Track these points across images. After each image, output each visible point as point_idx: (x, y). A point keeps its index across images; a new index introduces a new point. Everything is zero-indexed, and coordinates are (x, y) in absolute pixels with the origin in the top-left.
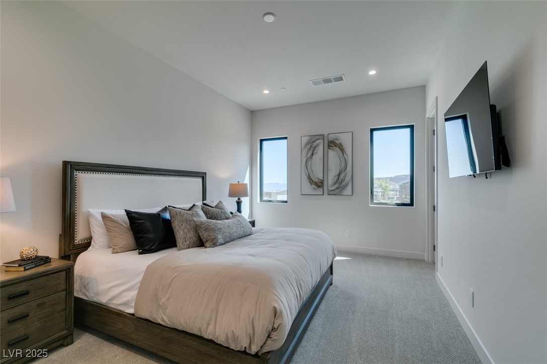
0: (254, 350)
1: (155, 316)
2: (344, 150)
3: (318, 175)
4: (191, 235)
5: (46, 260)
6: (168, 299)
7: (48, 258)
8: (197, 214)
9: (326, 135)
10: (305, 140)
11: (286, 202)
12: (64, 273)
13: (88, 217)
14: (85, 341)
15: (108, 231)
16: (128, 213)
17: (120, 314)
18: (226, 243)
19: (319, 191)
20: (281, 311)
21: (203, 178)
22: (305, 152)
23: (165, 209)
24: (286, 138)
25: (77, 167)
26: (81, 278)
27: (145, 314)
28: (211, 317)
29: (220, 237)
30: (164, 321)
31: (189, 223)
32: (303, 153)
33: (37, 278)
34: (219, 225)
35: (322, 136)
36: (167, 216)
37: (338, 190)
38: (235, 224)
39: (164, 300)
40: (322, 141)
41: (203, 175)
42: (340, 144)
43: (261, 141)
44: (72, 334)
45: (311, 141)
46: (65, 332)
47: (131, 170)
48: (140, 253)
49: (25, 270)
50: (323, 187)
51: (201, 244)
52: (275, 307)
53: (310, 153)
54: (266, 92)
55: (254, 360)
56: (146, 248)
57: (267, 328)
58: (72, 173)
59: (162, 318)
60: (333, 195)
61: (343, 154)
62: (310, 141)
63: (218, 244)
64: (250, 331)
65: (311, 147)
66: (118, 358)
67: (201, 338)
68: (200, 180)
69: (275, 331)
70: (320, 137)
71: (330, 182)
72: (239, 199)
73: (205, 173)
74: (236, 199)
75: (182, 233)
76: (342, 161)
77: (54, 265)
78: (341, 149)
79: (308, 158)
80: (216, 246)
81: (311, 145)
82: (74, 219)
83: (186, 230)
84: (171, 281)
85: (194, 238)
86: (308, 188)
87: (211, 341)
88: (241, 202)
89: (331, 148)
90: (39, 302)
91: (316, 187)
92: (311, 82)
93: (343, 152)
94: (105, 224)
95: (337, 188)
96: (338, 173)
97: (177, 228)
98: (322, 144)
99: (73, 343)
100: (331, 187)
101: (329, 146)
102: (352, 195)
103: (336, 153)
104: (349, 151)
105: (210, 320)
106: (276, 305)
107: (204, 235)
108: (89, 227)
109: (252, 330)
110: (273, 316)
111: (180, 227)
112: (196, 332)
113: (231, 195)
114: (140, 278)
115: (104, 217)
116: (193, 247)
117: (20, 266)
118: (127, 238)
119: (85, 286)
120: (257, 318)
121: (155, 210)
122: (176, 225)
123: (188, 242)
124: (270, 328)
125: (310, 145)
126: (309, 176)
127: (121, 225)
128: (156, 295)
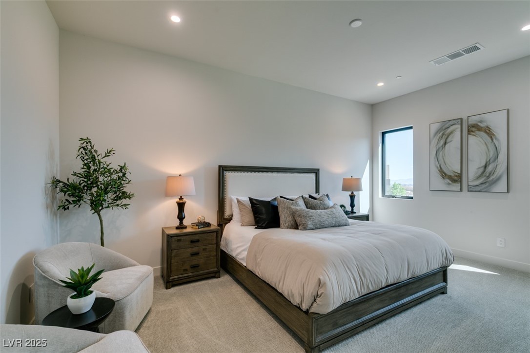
0: (304, 307)
1: (254, 269)
2: (494, 135)
3: (454, 166)
4: (290, 219)
5: (208, 225)
6: (261, 260)
7: (209, 223)
8: (296, 203)
9: (465, 118)
10: (435, 127)
11: (412, 198)
12: (215, 233)
13: (231, 200)
14: (226, 278)
15: (240, 211)
16: (251, 199)
17: (240, 265)
18: (316, 228)
19: (457, 187)
20: (325, 283)
21: (316, 173)
22: (434, 141)
23: (275, 199)
24: (411, 128)
25: (226, 169)
26: (226, 239)
27: (250, 267)
28: (281, 277)
29: (310, 223)
30: (259, 274)
31: (289, 209)
32: (432, 143)
33: (203, 233)
34: (311, 213)
35: (459, 120)
36: (276, 203)
37: (484, 186)
38: (327, 214)
39: (259, 260)
40: (459, 126)
41: (316, 171)
42: (487, 127)
43: (384, 134)
44: (219, 272)
45: (444, 128)
46: (216, 269)
47: (257, 170)
48: (256, 228)
49: (199, 228)
50: (461, 182)
51: (296, 226)
52: (319, 279)
53: (442, 142)
54: (381, 84)
55: (304, 315)
56: (260, 225)
57: (312, 293)
58: (223, 172)
59: (258, 272)
60: (476, 191)
61: (492, 140)
62: (442, 127)
63: (308, 228)
64: (301, 292)
65: (443, 135)
66: (238, 292)
67: (276, 291)
68: (313, 176)
69: (319, 297)
70: (456, 122)
71: (472, 175)
72: (352, 193)
73: (318, 170)
74: (350, 193)
75: (283, 217)
76: (490, 148)
77: (212, 228)
78: (488, 134)
79: (439, 148)
80: (306, 230)
81: (443, 133)
82: (224, 202)
83: (286, 215)
84: (264, 248)
85: (292, 222)
86: (440, 183)
87: (281, 294)
88: (355, 196)
89: (472, 133)
90: (204, 247)
91: (450, 182)
92: (432, 62)
93: (491, 138)
94: (239, 207)
95: (482, 184)
96: (483, 164)
97: (281, 213)
98: (460, 129)
99: (220, 277)
100: (472, 181)
101: (469, 132)
102: (508, 191)
103: (481, 140)
104: (501, 135)
105: (281, 279)
106: (322, 278)
107: (298, 220)
108: (232, 208)
109: (303, 291)
110: (318, 285)
111: (282, 212)
112: (273, 285)
113: (345, 189)
114: (249, 245)
115: (238, 201)
116: (290, 228)
117: (197, 225)
118: (250, 217)
119: (227, 245)
120: (307, 283)
121: (269, 199)
122: (280, 210)
123: (287, 224)
124: (315, 294)
125: (441, 134)
126: (441, 169)
127: (247, 207)
128: (256, 256)
